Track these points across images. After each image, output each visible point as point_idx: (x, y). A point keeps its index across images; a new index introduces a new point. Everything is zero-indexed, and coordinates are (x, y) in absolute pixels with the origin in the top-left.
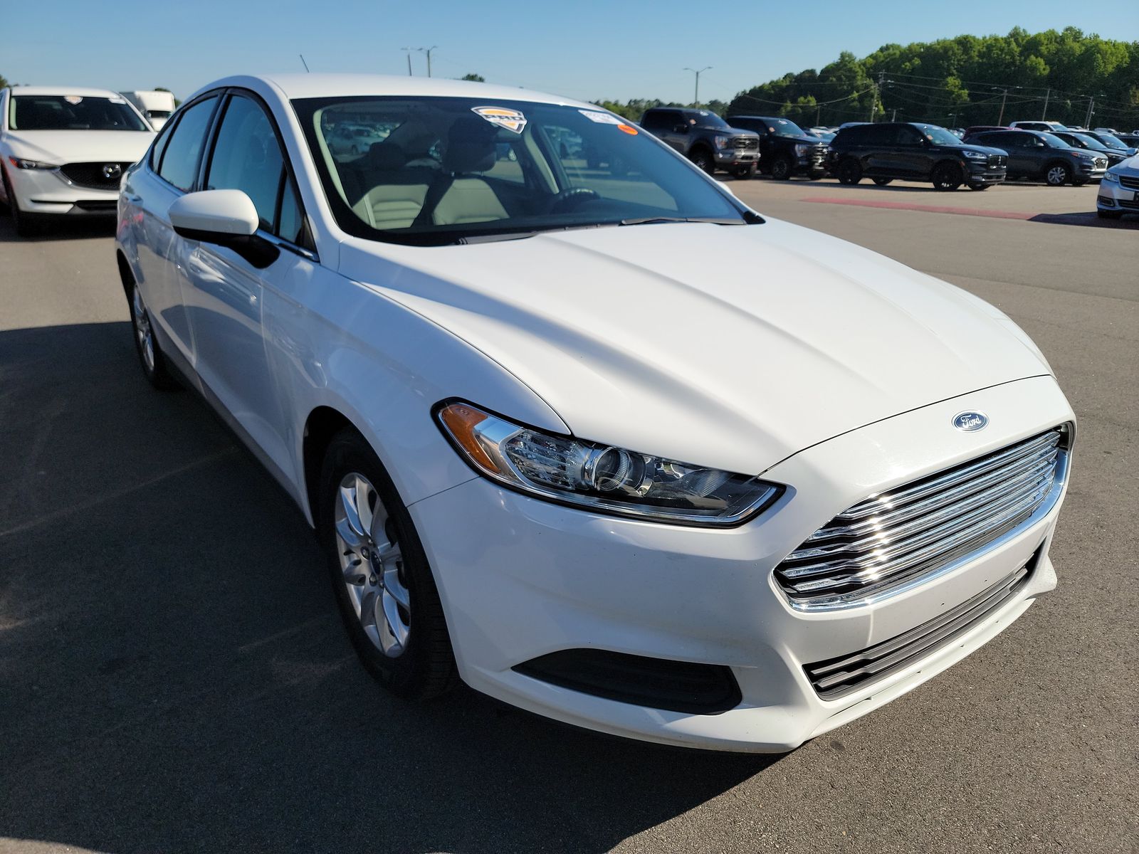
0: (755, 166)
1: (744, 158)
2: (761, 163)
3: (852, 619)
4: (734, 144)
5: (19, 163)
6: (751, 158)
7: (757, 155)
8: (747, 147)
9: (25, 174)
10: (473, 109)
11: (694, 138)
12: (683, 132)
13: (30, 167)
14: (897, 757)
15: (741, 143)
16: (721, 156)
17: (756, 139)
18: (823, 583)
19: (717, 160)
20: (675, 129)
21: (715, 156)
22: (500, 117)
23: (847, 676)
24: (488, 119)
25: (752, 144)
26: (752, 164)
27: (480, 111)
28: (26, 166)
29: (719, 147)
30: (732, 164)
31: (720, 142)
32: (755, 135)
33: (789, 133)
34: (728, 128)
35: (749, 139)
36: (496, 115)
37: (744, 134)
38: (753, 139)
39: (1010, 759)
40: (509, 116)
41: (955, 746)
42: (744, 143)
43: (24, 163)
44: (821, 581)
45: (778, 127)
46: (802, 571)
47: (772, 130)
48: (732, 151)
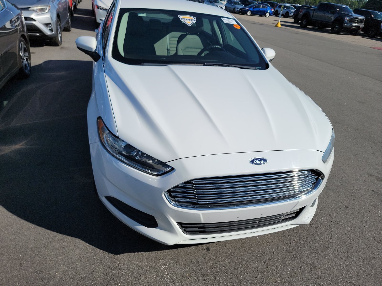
0: (361, 30)
1: (356, 26)
2: (363, 29)
3: (192, 213)
4: (354, 20)
5: (98, 7)
6: (359, 27)
7: (362, 26)
8: (358, 22)
9: (99, 11)
10: (178, 16)
11: (336, 16)
12: (333, 13)
13: (101, 9)
14: (224, 259)
15: (356, 20)
16: (346, 25)
17: (364, 19)
18: (186, 200)
19: (344, 26)
20: (330, 12)
21: (343, 24)
22: (186, 19)
23: (197, 229)
24: (182, 20)
25: (361, 21)
26: (359, 29)
27: (180, 16)
28: (100, 8)
29: (346, 21)
30: (350, 28)
31: (347, 19)
32: (363, 18)
33: (380, 18)
34: (353, 14)
35: (360, 19)
36: (185, 18)
37: (359, 17)
38: (362, 19)
39: (260, 273)
40: (190, 19)
41: (245, 262)
42: (358, 21)
43: (99, 7)
44: (185, 199)
45: (376, 15)
46: (178, 195)
47: (373, 16)
48: (351, 23)
